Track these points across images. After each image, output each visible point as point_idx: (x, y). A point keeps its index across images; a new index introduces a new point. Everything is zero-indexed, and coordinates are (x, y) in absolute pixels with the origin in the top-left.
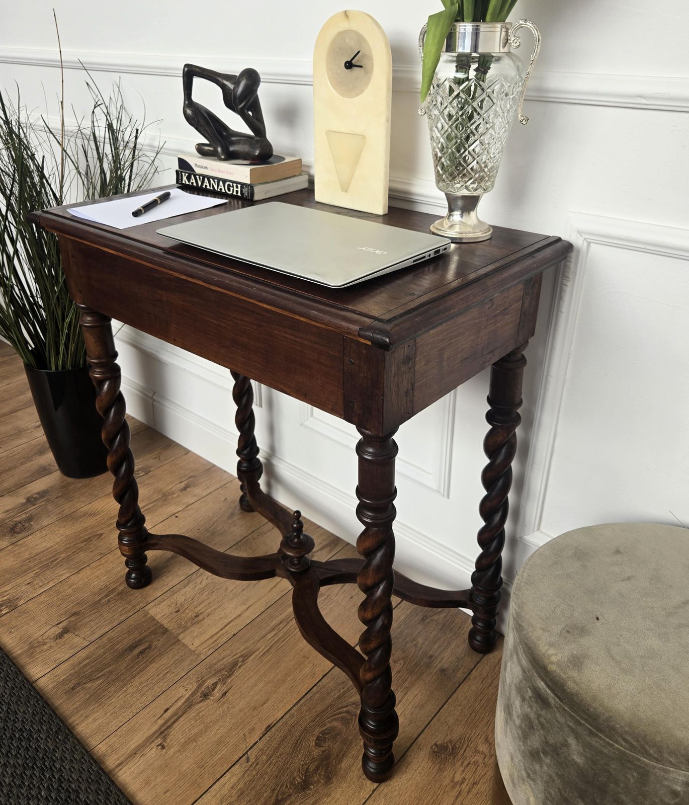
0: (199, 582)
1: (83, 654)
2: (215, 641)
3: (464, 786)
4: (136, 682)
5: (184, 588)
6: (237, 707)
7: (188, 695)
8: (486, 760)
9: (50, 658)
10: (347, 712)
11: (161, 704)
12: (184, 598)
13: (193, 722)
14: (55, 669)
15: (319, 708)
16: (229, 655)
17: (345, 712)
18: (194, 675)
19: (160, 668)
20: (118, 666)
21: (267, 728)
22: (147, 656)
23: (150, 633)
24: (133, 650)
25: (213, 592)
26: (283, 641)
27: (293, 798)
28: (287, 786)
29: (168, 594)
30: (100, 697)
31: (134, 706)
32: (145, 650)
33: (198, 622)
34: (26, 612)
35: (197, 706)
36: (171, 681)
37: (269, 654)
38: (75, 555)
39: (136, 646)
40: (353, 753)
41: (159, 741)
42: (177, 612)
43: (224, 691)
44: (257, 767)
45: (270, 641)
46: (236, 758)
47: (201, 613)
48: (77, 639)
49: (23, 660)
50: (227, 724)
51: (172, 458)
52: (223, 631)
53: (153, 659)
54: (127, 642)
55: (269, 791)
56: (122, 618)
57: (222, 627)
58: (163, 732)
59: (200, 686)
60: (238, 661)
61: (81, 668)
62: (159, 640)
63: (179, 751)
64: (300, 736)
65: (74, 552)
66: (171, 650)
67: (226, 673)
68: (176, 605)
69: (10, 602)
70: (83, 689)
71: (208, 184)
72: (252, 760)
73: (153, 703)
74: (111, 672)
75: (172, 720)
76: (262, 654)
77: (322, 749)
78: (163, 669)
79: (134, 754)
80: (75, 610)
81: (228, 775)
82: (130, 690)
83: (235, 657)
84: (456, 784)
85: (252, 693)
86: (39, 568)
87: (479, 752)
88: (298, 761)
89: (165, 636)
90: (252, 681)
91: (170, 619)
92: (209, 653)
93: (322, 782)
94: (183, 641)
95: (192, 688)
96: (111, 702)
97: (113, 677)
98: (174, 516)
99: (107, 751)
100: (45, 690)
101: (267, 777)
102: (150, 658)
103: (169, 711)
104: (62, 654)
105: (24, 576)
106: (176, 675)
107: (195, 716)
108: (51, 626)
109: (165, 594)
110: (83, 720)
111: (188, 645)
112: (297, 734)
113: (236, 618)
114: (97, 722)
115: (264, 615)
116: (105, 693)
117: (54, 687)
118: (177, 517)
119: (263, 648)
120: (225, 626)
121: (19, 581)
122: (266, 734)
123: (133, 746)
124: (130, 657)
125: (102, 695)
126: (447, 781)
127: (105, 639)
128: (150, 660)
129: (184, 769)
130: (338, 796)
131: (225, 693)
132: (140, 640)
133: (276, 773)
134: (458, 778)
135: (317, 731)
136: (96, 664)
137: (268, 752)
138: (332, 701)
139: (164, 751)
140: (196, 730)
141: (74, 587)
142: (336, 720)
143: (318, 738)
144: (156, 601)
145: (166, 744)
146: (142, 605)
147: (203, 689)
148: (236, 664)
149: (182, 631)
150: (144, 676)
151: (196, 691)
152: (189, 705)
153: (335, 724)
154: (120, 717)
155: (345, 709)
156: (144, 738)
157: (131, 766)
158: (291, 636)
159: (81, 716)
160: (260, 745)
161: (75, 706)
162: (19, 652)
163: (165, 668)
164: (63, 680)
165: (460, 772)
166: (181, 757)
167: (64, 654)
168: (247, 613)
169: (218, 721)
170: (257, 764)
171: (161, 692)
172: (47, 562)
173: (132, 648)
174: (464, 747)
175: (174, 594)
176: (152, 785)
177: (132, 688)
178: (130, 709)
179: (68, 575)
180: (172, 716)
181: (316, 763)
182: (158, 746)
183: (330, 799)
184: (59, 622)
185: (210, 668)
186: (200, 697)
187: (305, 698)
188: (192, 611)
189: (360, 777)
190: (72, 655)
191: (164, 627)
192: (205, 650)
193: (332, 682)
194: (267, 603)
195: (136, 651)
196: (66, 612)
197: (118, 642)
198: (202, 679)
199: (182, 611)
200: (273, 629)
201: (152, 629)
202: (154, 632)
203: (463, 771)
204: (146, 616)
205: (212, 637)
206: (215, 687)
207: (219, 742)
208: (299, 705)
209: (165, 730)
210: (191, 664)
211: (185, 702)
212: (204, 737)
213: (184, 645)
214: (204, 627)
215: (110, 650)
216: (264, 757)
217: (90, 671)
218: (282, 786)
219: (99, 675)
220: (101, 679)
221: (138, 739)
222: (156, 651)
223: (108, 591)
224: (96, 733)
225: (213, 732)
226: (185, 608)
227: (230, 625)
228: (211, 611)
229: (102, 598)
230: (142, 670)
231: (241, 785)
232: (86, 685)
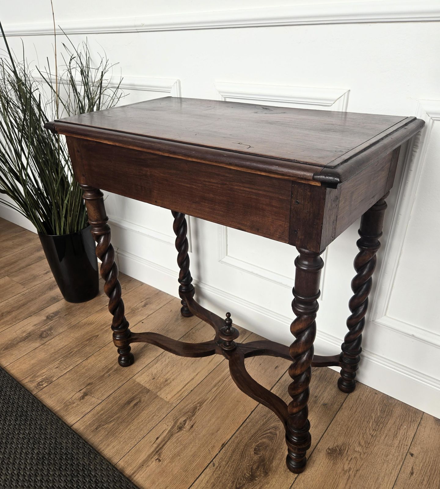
0: (164, 360)
1: (99, 408)
2: (180, 395)
3: (351, 472)
4: (135, 422)
5: (155, 364)
6: (201, 434)
7: (169, 429)
8: (362, 456)
9: (79, 411)
10: (270, 433)
11: (154, 435)
12: (156, 370)
13: (175, 444)
14: (83, 418)
15: (253, 431)
16: (190, 403)
17: (269, 433)
18: (171, 416)
19: (149, 413)
20: (122, 414)
21: (222, 446)
22: (139, 407)
23: (139, 392)
24: (130, 403)
25: (174, 366)
26: (223, 393)
27: (246, 486)
28: (241, 479)
29: (146, 369)
30: (115, 433)
31: (136, 437)
32: (137, 403)
33: (168, 384)
34: (58, 384)
35: (177, 435)
36: (157, 420)
37: (216, 401)
38: (83, 349)
39: (131, 401)
40: (278, 457)
41: (156, 457)
42: (153, 379)
43: (191, 425)
44: (221, 469)
45: (214, 393)
46: (206, 464)
47: (169, 379)
48: (93, 399)
49: (62, 414)
50: (197, 444)
51: (134, 288)
52: (184, 389)
54: (126, 399)
55: (230, 483)
56: (120, 385)
57: (183, 386)
59: (176, 423)
60: (197, 406)
61: (99, 416)
62: (145, 397)
63: (170, 462)
64: (244, 449)
65: (82, 347)
66: (153, 402)
67: (191, 414)
68: (152, 375)
69: (48, 379)
70: (103, 428)
72: (217, 465)
73: (148, 434)
74: (119, 417)
75: (162, 444)
76: (211, 401)
77: (259, 456)
78: (151, 414)
79: (142, 465)
80: (89, 382)
81: (203, 475)
82: (132, 428)
83: (195, 404)
84: (346, 471)
85: (209, 425)
86: (61, 358)
87: (356, 452)
88: (245, 463)
89: (148, 394)
90: (208, 417)
91: (150, 383)
92: (178, 402)
93: (263, 475)
94: (160, 396)
95: (171, 424)
96: (122, 435)
97: (120, 420)
98: (141, 322)
99: (124, 465)
100: (79, 430)
101: (228, 475)
102: (141, 408)
103: (159, 439)
104: (86, 409)
105: (53, 363)
106: (160, 417)
107: (176, 441)
108: (76, 392)
109: (144, 369)
110: (106, 447)
111: (164, 398)
112: (242, 448)
113: (191, 381)
114: (115, 448)
115: (208, 378)
116: (117, 430)
117: (84, 429)
118: (143, 323)
119: (211, 397)
120: (185, 386)
121: (51, 366)
122: (222, 449)
123: (140, 461)
124: (128, 408)
125: (115, 432)
126: (340, 470)
127: (111, 398)
128: (142, 409)
129: (175, 473)
130: (274, 483)
131: (193, 426)
132: (133, 398)
133: (233, 472)
134: (346, 467)
135: (254, 445)
136: (108, 413)
137: (225, 459)
138: (260, 427)
139: (161, 463)
140: (178, 449)
141: (86, 368)
142: (264, 438)
143: (255, 449)
144: (139, 373)
145: (161, 459)
146: (131, 376)
147: (178, 424)
148: (196, 408)
149: (158, 390)
150: (140, 419)
151: (174, 425)
153: (264, 440)
154: (129, 444)
155: (269, 431)
156: (147, 456)
157: (141, 473)
158: (227, 389)
159: (105, 445)
160: (220, 456)
161: (99, 439)
162: (59, 409)
163: (152, 413)
164: (89, 424)
165: (347, 464)
166: (172, 466)
167: (87, 409)
168: (197, 378)
169: (191, 443)
170: (220, 467)
171: (152, 428)
172: (66, 354)
173: (129, 402)
174: (347, 449)
175: (150, 368)
176: (157, 484)
177: (133, 426)
178: (135, 439)
179: (81, 361)
180: (162, 442)
181: (257, 464)
182: (156, 460)
183: (269, 485)
184: (80, 389)
185: (180, 411)
186: (177, 429)
187: (243, 426)
188: (163, 378)
189: (285, 471)
190: (92, 409)
191: (147, 389)
192: (175, 401)
193: (258, 416)
194: (209, 371)
195: (132, 404)
196: (84, 383)
197: (120, 399)
198: (176, 418)
199: (156, 378)
200: (215, 386)
201: (140, 390)
202: (141, 392)
203: (349, 464)
204: (134, 382)
205: (178, 392)
206: (186, 423)
207: (194, 455)
208: (240, 430)
209: (159, 450)
210: (168, 410)
211: (168, 433)
212: (184, 453)
213: (161, 398)
214: (172, 387)
215: (116, 405)
216: (224, 463)
217: (105, 418)
218: (238, 479)
219: (111, 420)
220: (113, 422)
221: (143, 457)
222: (144, 403)
223: (108, 369)
224: (116, 455)
225: (189, 450)
226: (158, 376)
227: (188, 385)
228: (175, 377)
229: (105, 373)
230: (138, 415)
231: (212, 481)
232: (104, 426)
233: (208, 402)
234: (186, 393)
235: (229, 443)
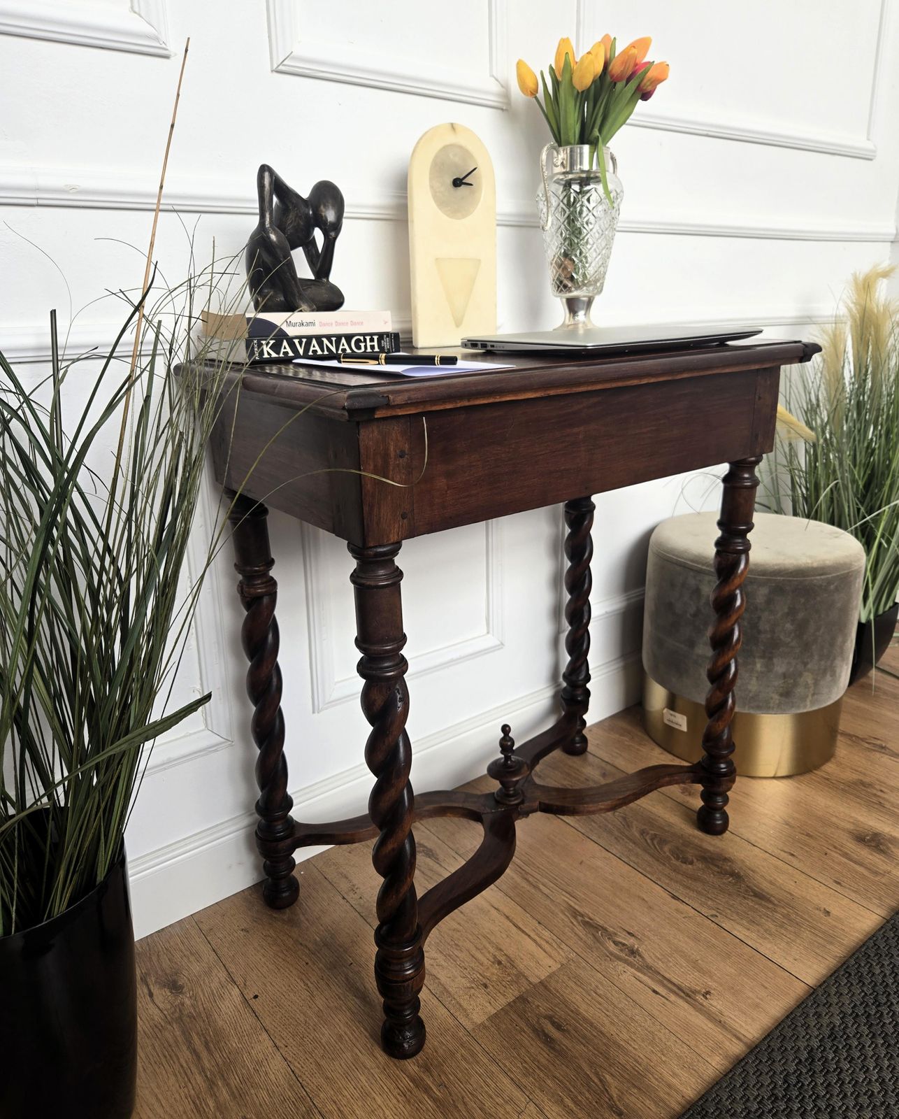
1: (552, 1109)
2: (547, 942)
4: (609, 1029)
5: (438, 978)
6: (649, 923)
7: (633, 971)
10: (652, 839)
11: (646, 998)
12: (460, 978)
13: (671, 965)
15: (648, 858)
16: (573, 929)
17: (652, 841)
18: (601, 964)
19: (589, 1002)
21: (675, 899)
22: (565, 1019)
23: (521, 1018)
24: (552, 1039)
25: (456, 945)
29: (446, 999)
30: (636, 1073)
32: (553, 1023)
35: (649, 960)
36: (610, 989)
37: (574, 893)
39: (546, 1035)
41: (700, 998)
42: (486, 986)
43: (627, 935)
44: (722, 909)
45: (555, 892)
46: (714, 926)
47: (495, 957)
50: (672, 933)
52: (532, 934)
53: (572, 1011)
54: (536, 1048)
57: (523, 935)
58: (687, 995)
59: (618, 958)
60: (581, 921)
61: (581, 1109)
62: (538, 1006)
63: (711, 977)
64: (682, 875)
66: (557, 991)
67: (600, 932)
68: (473, 988)
70: (620, 1099)
71: (317, 348)
72: (714, 912)
73: (645, 1007)
74: (591, 1064)
75: (670, 985)
76: (573, 899)
77: (695, 860)
78: (590, 999)
79: (720, 1023)
81: (735, 933)
82: (625, 1036)
83: (574, 924)
88: (711, 878)
89: (530, 999)
90: (612, 908)
91: (499, 994)
92: (566, 949)
93: (729, 864)
94: (543, 978)
95: (621, 966)
96: (643, 1057)
97: (600, 1060)
99: (721, 1054)
101: (731, 902)
102: (569, 1015)
103: (657, 989)
106: (601, 983)
107: (663, 962)
109: (447, 1004)
110: (674, 1090)
111: (550, 971)
112: (680, 877)
113: (511, 921)
114: (678, 1071)
116: (628, 1067)
118: (256, 997)
119: (563, 897)
120: (523, 931)
122: (682, 900)
123: (710, 1025)
124: (566, 1042)
125: (633, 1071)
127: (524, 1081)
128: (572, 1015)
129: (733, 971)
130: (742, 855)
131: (629, 933)
132: (535, 1030)
133: (727, 895)
135: (674, 861)
136: (574, 1087)
137: (703, 900)
138: (639, 848)
139: (712, 992)
140: (682, 962)
142: (661, 848)
143: (683, 863)
144: (456, 1014)
145: (704, 991)
147: (623, 955)
148: (588, 922)
149: (524, 980)
150: (600, 1021)
151: (626, 962)
152: (647, 969)
153: (666, 849)
154: (669, 1044)
155: (649, 841)
156: (698, 1014)
157: (737, 1025)
159: (668, 1094)
160: (696, 905)
161: (653, 1107)
163: (588, 997)
166: (719, 975)
168: (504, 910)
169: (668, 940)
171: (629, 999)
173: (548, 1041)
175: (447, 991)
177: (621, 1035)
178: (656, 1033)
180: (664, 986)
181: (711, 866)
182: (706, 998)
183: (746, 861)
185: (590, 948)
186: (635, 957)
187: (636, 867)
188: (488, 968)
189: (722, 839)
191: (514, 1001)
192: (562, 953)
197: (536, 1060)
198: (608, 956)
199: (484, 981)
201: (515, 1017)
202: (521, 1015)
204: (485, 1027)
205: (540, 946)
206: (621, 943)
207: (696, 939)
208: (645, 873)
209: (684, 993)
210: (583, 967)
211: (642, 973)
212: (690, 954)
213: (550, 976)
214: (521, 955)
215: (550, 1070)
216: (710, 903)
217: (587, 1095)
218: (739, 891)
219: (596, 1080)
220: (604, 1076)
221: (699, 1020)
222: (557, 1009)
223: (415, 1090)
224: (695, 1070)
225: (684, 945)
226: (481, 977)
227: (522, 927)
228: (493, 947)
229: (430, 1097)
230: (591, 1024)
231: (745, 922)
232: (615, 1096)
233: (575, 903)
234: (543, 932)
235: (669, 890)
